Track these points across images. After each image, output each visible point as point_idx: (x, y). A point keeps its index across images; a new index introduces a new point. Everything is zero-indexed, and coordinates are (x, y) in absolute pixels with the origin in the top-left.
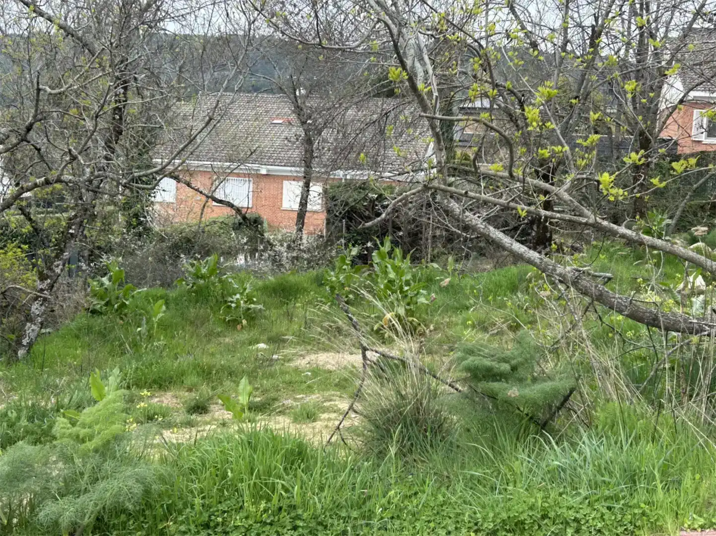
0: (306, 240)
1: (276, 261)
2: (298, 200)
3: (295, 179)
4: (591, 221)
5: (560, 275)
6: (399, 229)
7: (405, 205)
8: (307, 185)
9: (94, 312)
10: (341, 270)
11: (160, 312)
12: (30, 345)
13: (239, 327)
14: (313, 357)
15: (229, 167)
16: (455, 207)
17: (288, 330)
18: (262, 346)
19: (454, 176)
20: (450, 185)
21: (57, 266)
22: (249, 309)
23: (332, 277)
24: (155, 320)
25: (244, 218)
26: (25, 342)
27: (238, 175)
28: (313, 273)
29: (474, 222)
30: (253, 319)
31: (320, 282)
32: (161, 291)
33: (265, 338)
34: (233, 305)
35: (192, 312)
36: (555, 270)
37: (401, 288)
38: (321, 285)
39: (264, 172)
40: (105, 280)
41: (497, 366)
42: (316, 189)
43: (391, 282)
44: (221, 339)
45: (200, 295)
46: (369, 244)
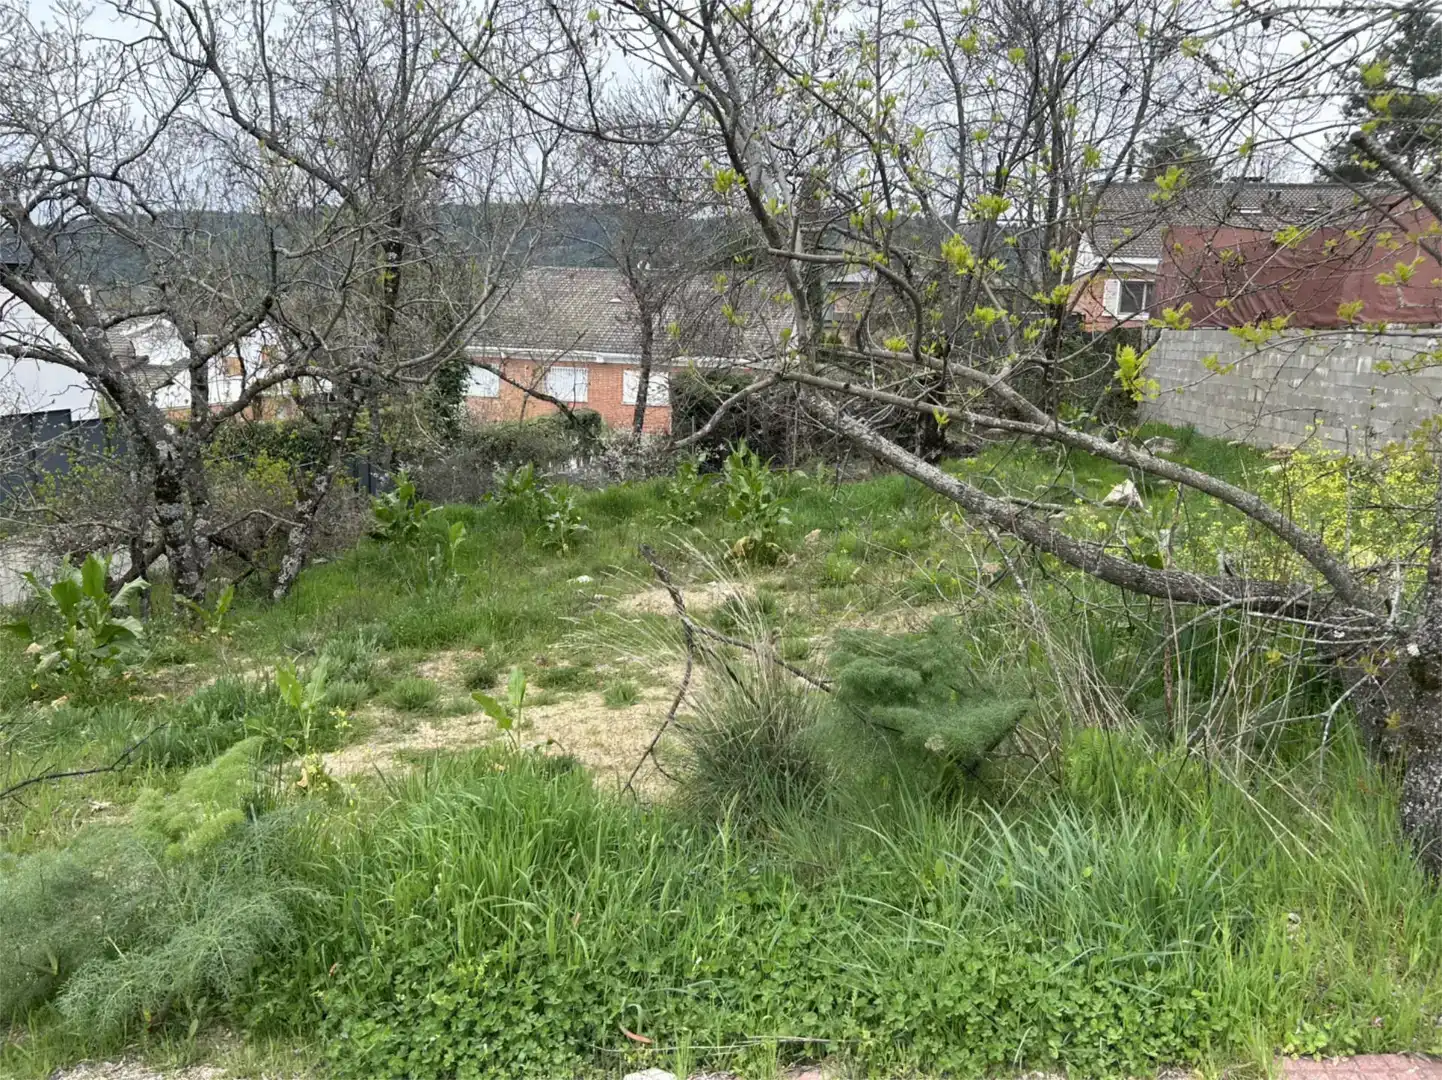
0: (646, 441)
1: (609, 468)
2: (635, 394)
3: (630, 367)
4: (1049, 430)
5: (991, 511)
6: (759, 427)
7: (765, 398)
8: (646, 375)
9: (377, 537)
10: (686, 480)
11: (459, 535)
12: (290, 583)
13: (559, 553)
14: (645, 595)
15: (553, 355)
16: (828, 407)
17: (617, 555)
18: (584, 579)
19: (823, 362)
20: (819, 373)
21: (321, 482)
22: (571, 531)
23: (674, 488)
24: (453, 546)
25: (571, 416)
26: (282, 579)
27: (565, 364)
28: (653, 483)
29: (857, 431)
30: (576, 543)
31: (661, 494)
32: (463, 508)
33: (588, 568)
34: (552, 526)
35: (503, 535)
36: (983, 504)
37: (757, 506)
38: (663, 498)
39: (600, 360)
40: (391, 496)
41: (899, 675)
42: (658, 380)
43: (745, 497)
44: (535, 570)
45: (512, 513)
46: (722, 447)
